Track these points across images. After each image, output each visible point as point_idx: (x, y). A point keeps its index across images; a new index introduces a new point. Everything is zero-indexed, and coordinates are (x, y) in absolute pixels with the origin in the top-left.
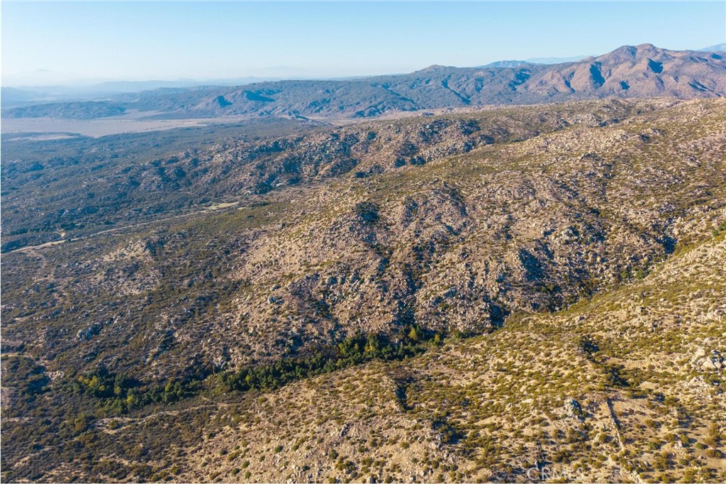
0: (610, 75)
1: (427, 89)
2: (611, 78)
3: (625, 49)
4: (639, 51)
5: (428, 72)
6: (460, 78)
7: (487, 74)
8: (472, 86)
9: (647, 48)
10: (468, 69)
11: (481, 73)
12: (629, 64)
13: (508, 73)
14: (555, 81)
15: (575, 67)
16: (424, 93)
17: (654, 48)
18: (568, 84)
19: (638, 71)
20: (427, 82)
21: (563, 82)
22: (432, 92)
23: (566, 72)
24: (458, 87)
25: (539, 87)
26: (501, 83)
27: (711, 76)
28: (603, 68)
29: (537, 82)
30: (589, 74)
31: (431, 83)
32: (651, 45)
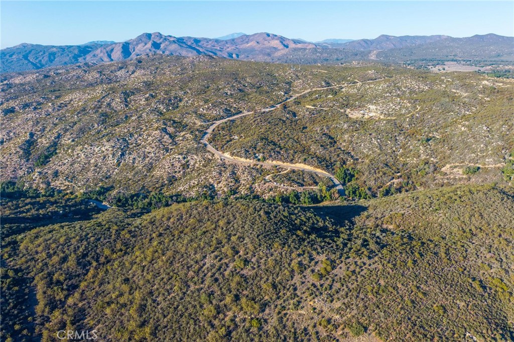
0: (134, 51)
1: (9, 61)
2: (134, 52)
3: (145, 35)
4: (153, 36)
5: (17, 49)
6: (39, 52)
7: (59, 50)
8: (46, 59)
9: (157, 34)
10: (46, 47)
11: (54, 49)
12: (143, 44)
13: (74, 49)
14: (102, 54)
15: (114, 45)
16: (6, 64)
17: (161, 35)
18: (109, 56)
19: (147, 48)
20: (11, 56)
21: (106, 55)
22: (13, 63)
23: (108, 49)
24: (36, 60)
25: (92, 59)
26: (68, 56)
27: (179, 51)
28: (130, 46)
29: (92, 55)
30: (121, 50)
31: (14, 57)
32: (159, 33)
